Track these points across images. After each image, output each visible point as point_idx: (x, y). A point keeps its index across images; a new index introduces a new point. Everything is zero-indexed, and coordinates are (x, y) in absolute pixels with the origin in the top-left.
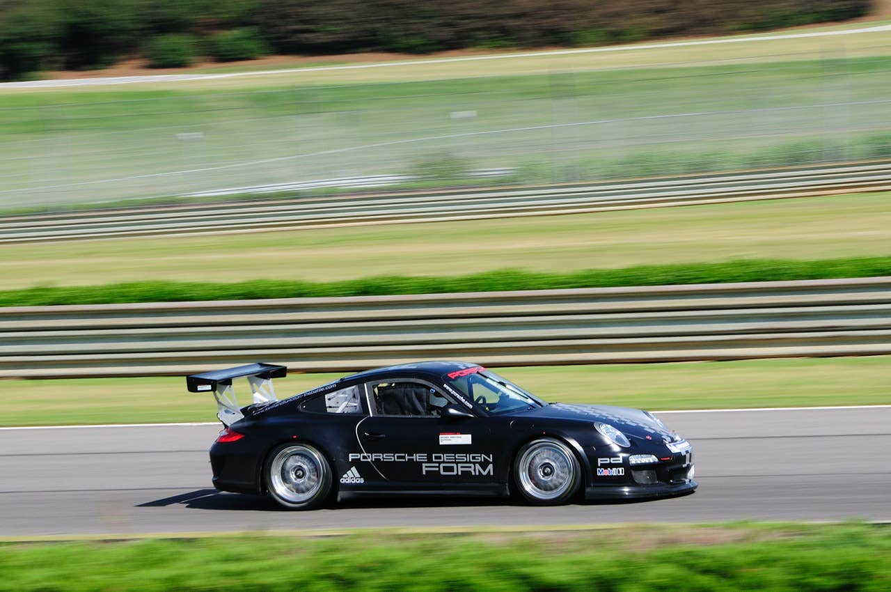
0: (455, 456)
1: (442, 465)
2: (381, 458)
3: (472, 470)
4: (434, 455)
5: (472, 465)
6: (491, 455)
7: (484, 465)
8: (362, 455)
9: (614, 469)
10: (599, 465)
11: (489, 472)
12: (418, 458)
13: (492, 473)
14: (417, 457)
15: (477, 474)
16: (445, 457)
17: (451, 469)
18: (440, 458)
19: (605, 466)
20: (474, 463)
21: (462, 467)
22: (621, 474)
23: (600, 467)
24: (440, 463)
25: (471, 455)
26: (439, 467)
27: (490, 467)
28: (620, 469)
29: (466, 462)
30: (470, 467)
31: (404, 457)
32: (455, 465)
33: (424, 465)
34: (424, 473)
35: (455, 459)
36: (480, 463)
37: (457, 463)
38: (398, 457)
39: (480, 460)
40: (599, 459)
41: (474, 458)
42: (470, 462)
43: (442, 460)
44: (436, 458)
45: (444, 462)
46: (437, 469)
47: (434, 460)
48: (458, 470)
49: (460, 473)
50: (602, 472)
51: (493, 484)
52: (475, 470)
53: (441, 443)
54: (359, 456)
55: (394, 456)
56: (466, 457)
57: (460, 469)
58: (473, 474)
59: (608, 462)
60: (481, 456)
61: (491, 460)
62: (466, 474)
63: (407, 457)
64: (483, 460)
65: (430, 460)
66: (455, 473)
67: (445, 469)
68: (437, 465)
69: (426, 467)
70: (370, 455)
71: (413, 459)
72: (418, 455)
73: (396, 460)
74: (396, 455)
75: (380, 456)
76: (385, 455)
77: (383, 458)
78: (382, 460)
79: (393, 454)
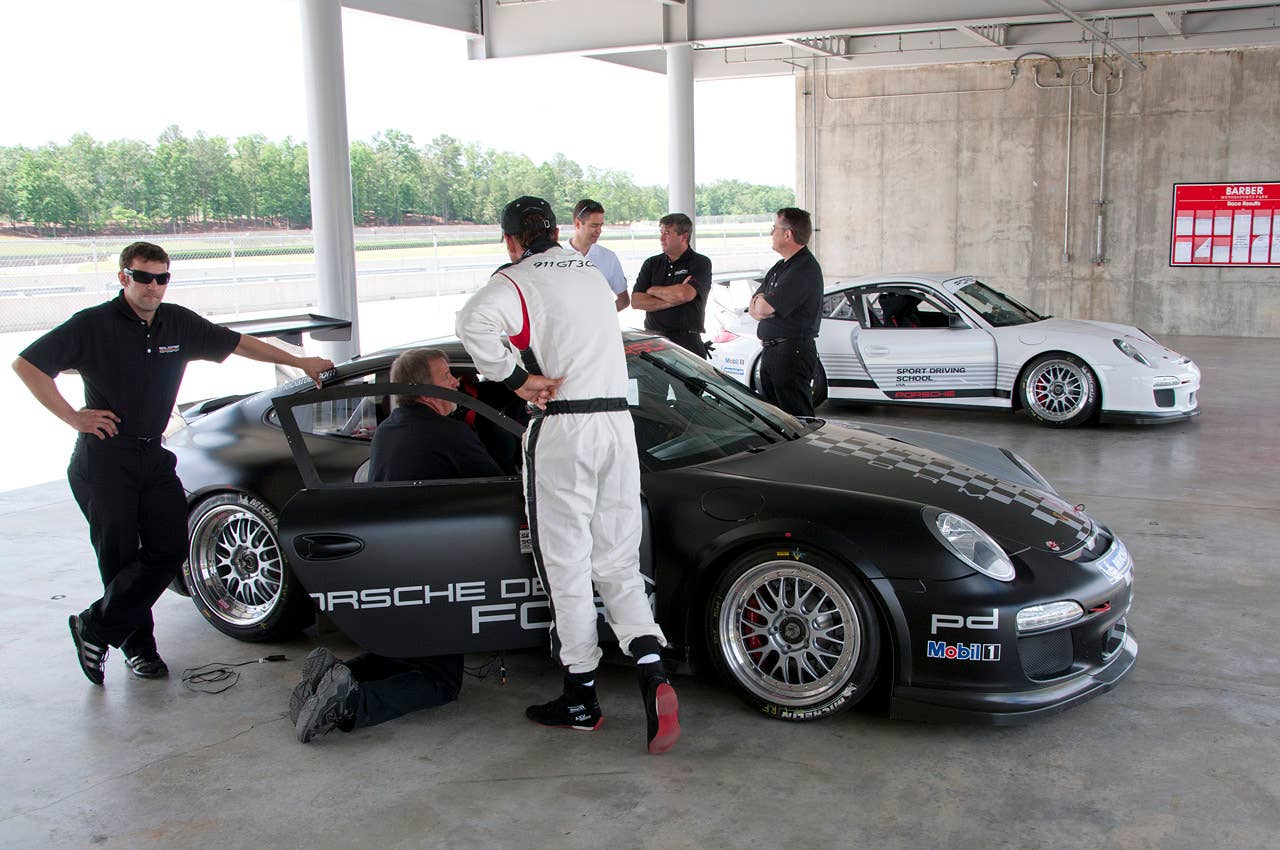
1: (525, 607)
2: (354, 601)
4: (504, 583)
9: (974, 646)
10: (934, 632)
12: (459, 592)
14: (456, 592)
16: (534, 585)
18: (520, 588)
19: (951, 636)
22: (992, 659)
23: (937, 638)
24: (519, 601)
26: (517, 612)
31: (420, 595)
33: (476, 610)
34: (476, 629)
38: (403, 596)
40: (934, 617)
43: (522, 594)
44: (510, 588)
45: (530, 598)
46: (512, 617)
47: (504, 595)
50: (943, 652)
53: (523, 551)
55: (391, 594)
59: (960, 625)
63: (428, 594)
65: (493, 596)
67: (534, 615)
68: (513, 606)
69: (482, 614)
71: (447, 596)
72: (459, 586)
73: (397, 603)
74: (397, 591)
75: (351, 596)
76: (364, 593)
77: (360, 602)
78: (356, 606)
79: (388, 590)
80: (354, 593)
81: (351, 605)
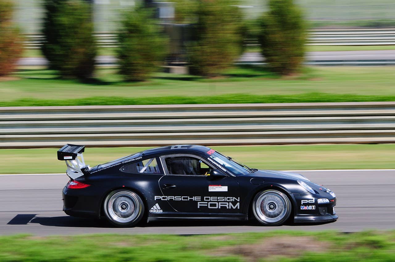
0: (217, 198)
1: (209, 203)
2: (173, 198)
3: (227, 206)
4: (205, 197)
5: (227, 203)
6: (239, 198)
7: (234, 203)
8: (162, 197)
9: (310, 206)
10: (302, 204)
11: (237, 206)
13: (238, 208)
14: (195, 198)
15: (230, 208)
16: (211, 198)
17: (215, 205)
18: (208, 199)
19: (305, 205)
20: (229, 202)
21: (221, 204)
22: (313, 209)
23: (303, 205)
24: (208, 202)
25: (227, 198)
26: (207, 204)
27: (238, 204)
28: (313, 206)
29: (224, 202)
30: (226, 204)
31: (187, 198)
32: (217, 203)
33: (199, 203)
34: (198, 207)
35: (218, 200)
36: (232, 202)
37: (218, 202)
38: (184, 198)
39: (232, 201)
40: (302, 201)
41: (228, 199)
42: (226, 202)
43: (210, 200)
44: (206, 199)
45: (211, 201)
46: (207, 205)
47: (205, 200)
48: (219, 206)
49: (220, 208)
50: (303, 208)
51: (238, 214)
52: (229, 206)
53: (209, 191)
54: (161, 197)
55: (181, 198)
56: (224, 198)
57: (220, 205)
58: (228, 208)
59: (307, 202)
60: (233, 198)
61: (239, 200)
62: (223, 208)
63: (189, 198)
64: (234, 201)
65: (202, 200)
66: (217, 207)
67: (211, 205)
68: (207, 203)
69: (200, 204)
70: (167, 197)
71: (193, 199)
72: (195, 197)
73: (182, 200)
74: (182, 197)
75: (173, 197)
76: (176, 197)
77: (175, 199)
78: (174, 200)
79: (180, 197)
80: (174, 197)
81: (173, 199)
